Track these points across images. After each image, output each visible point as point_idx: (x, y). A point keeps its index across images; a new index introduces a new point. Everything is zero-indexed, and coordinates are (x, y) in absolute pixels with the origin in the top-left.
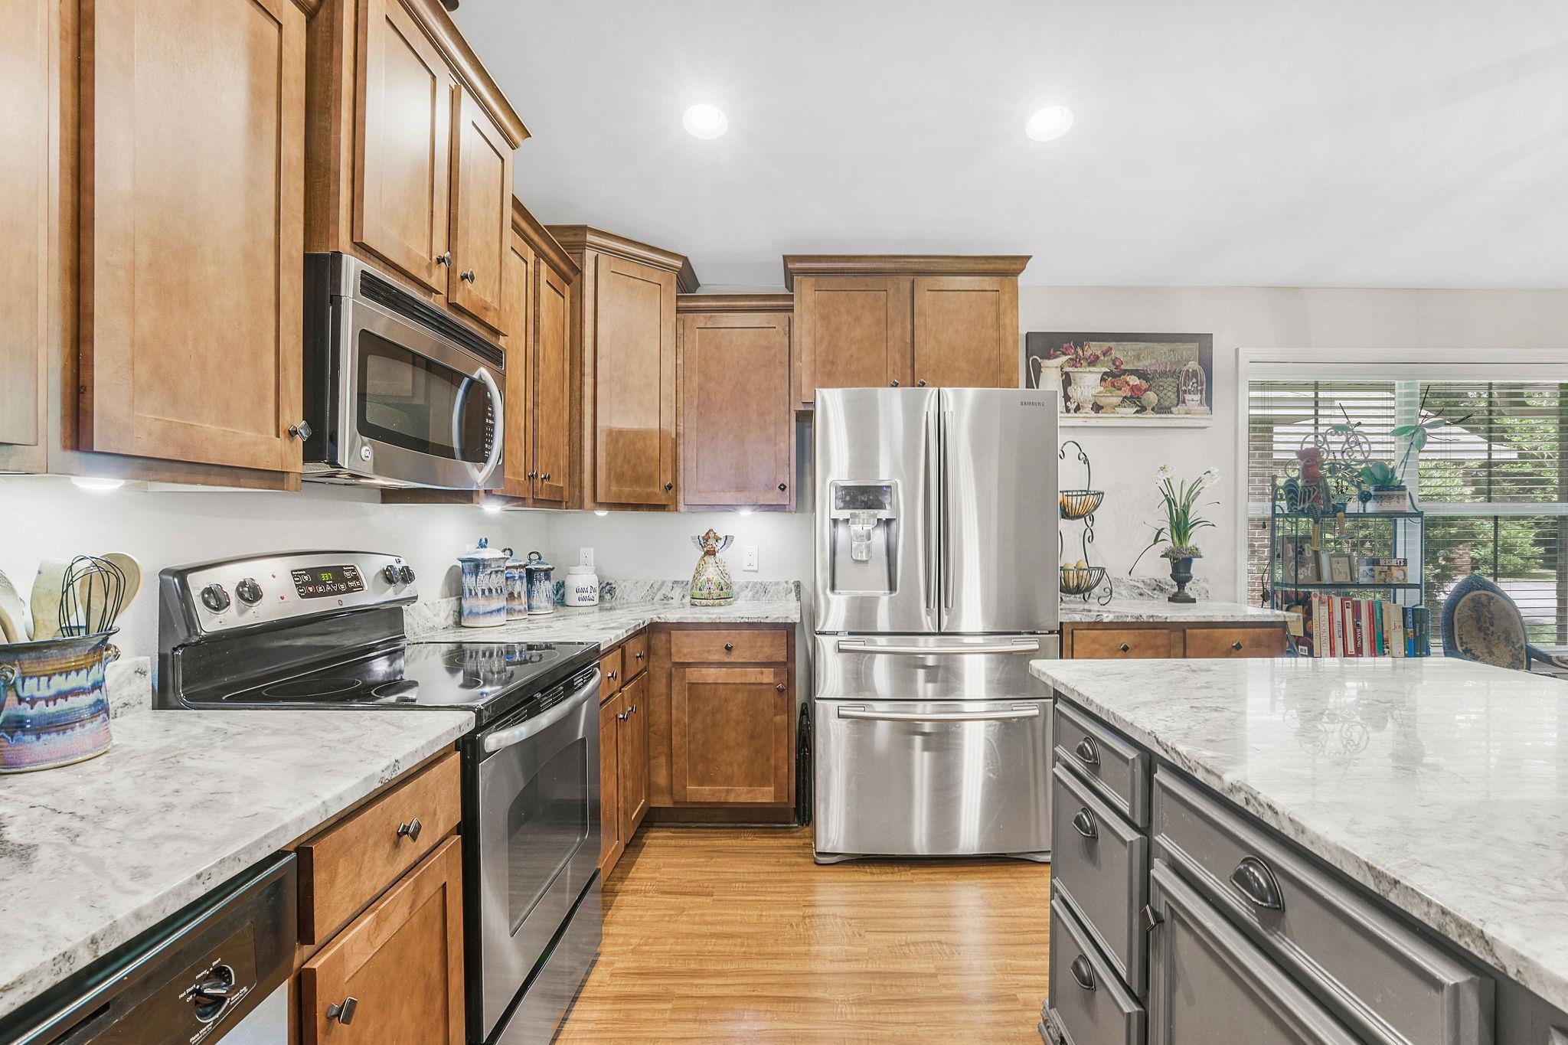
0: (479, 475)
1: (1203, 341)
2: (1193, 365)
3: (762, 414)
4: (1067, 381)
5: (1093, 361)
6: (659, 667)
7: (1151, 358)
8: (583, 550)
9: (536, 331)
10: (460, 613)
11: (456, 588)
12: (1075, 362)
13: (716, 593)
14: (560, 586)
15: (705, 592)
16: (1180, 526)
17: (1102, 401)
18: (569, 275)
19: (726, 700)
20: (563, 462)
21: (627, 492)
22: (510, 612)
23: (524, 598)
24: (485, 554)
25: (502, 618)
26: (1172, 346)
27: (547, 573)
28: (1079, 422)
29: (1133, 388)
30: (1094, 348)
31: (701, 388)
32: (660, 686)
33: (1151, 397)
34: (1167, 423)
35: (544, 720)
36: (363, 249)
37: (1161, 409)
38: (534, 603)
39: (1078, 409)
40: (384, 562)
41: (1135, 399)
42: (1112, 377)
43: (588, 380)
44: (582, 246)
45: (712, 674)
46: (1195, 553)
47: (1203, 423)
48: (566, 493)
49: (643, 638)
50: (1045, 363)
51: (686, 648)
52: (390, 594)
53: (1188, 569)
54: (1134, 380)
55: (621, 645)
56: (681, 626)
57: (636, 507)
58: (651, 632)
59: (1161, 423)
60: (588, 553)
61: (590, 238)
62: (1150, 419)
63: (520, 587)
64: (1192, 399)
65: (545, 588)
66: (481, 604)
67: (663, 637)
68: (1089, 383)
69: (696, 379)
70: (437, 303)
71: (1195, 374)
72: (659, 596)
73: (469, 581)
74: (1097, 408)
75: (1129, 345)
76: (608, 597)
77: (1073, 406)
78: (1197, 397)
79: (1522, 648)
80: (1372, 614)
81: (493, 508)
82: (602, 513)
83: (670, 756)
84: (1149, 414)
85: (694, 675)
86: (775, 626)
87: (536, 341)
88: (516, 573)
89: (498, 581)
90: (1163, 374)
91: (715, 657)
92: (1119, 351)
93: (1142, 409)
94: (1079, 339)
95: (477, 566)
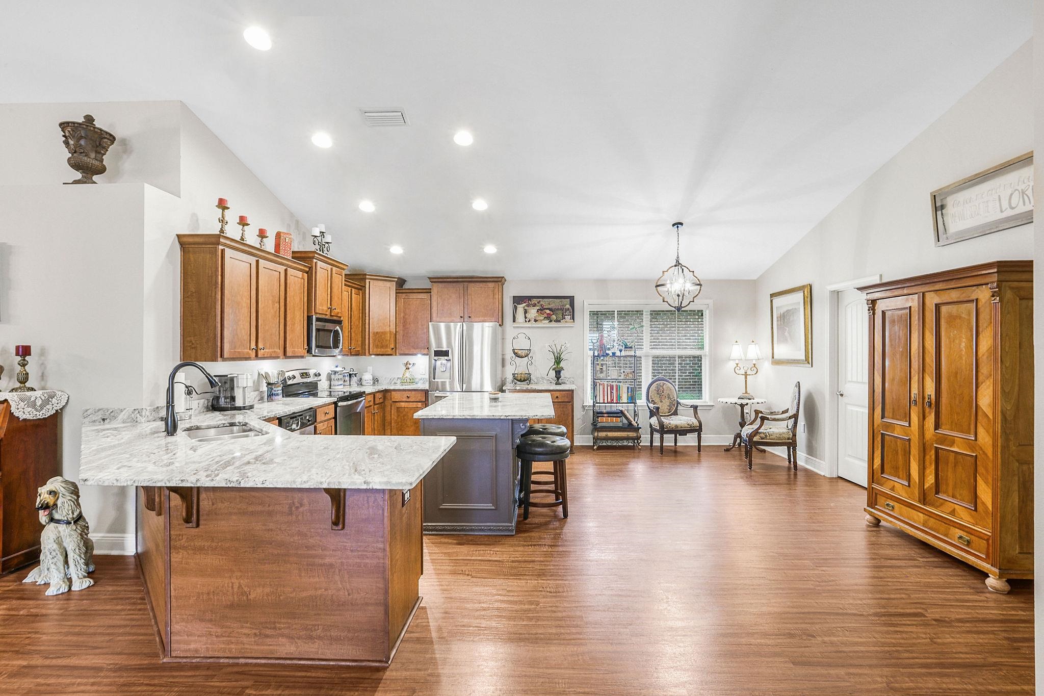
0: (337, 351)
1: (571, 299)
2: (568, 306)
3: (422, 325)
4: (526, 312)
5: (534, 305)
6: (388, 403)
7: (555, 304)
8: (369, 367)
9: (351, 308)
10: (331, 385)
11: (330, 379)
12: (528, 306)
13: (408, 381)
14: (361, 379)
15: (405, 381)
16: (558, 360)
17: (537, 319)
18: (361, 289)
19: (408, 412)
20: (360, 343)
21: (379, 351)
22: (344, 386)
23: (348, 382)
24: (337, 369)
25: (342, 386)
26: (560, 300)
27: (355, 375)
28: (530, 326)
29: (548, 314)
30: (534, 301)
31: (404, 317)
32: (388, 408)
33: (554, 317)
34: (560, 325)
35: (350, 403)
36: (316, 313)
37: (557, 321)
38: (351, 384)
39: (529, 321)
40: (315, 371)
41: (548, 318)
42: (541, 310)
43: (367, 318)
44: (365, 279)
45: (403, 404)
46: (562, 369)
47: (572, 325)
48: (361, 352)
49: (382, 393)
50: (518, 306)
51: (396, 396)
52: (316, 379)
53: (560, 374)
54: (548, 311)
55: (374, 394)
56: (394, 390)
57: (382, 355)
58: (386, 392)
59: (557, 325)
60: (370, 368)
61: (367, 277)
62: (553, 324)
63: (347, 378)
64: (568, 318)
65: (354, 379)
66: (337, 383)
67: (389, 394)
68: (533, 312)
69: (402, 315)
70: (328, 317)
71: (568, 309)
72: (393, 382)
73: (333, 376)
74: (536, 321)
75: (546, 300)
76: (376, 383)
77: (527, 320)
78: (569, 317)
79: (674, 400)
80: (617, 389)
81: (339, 357)
82: (373, 356)
83: (391, 429)
84: (553, 323)
85: (398, 405)
86: (422, 390)
87: (351, 312)
88: (346, 374)
89: (341, 376)
90: (558, 309)
91: (404, 400)
92: (543, 302)
93: (551, 321)
94: (530, 298)
95: (335, 373)
